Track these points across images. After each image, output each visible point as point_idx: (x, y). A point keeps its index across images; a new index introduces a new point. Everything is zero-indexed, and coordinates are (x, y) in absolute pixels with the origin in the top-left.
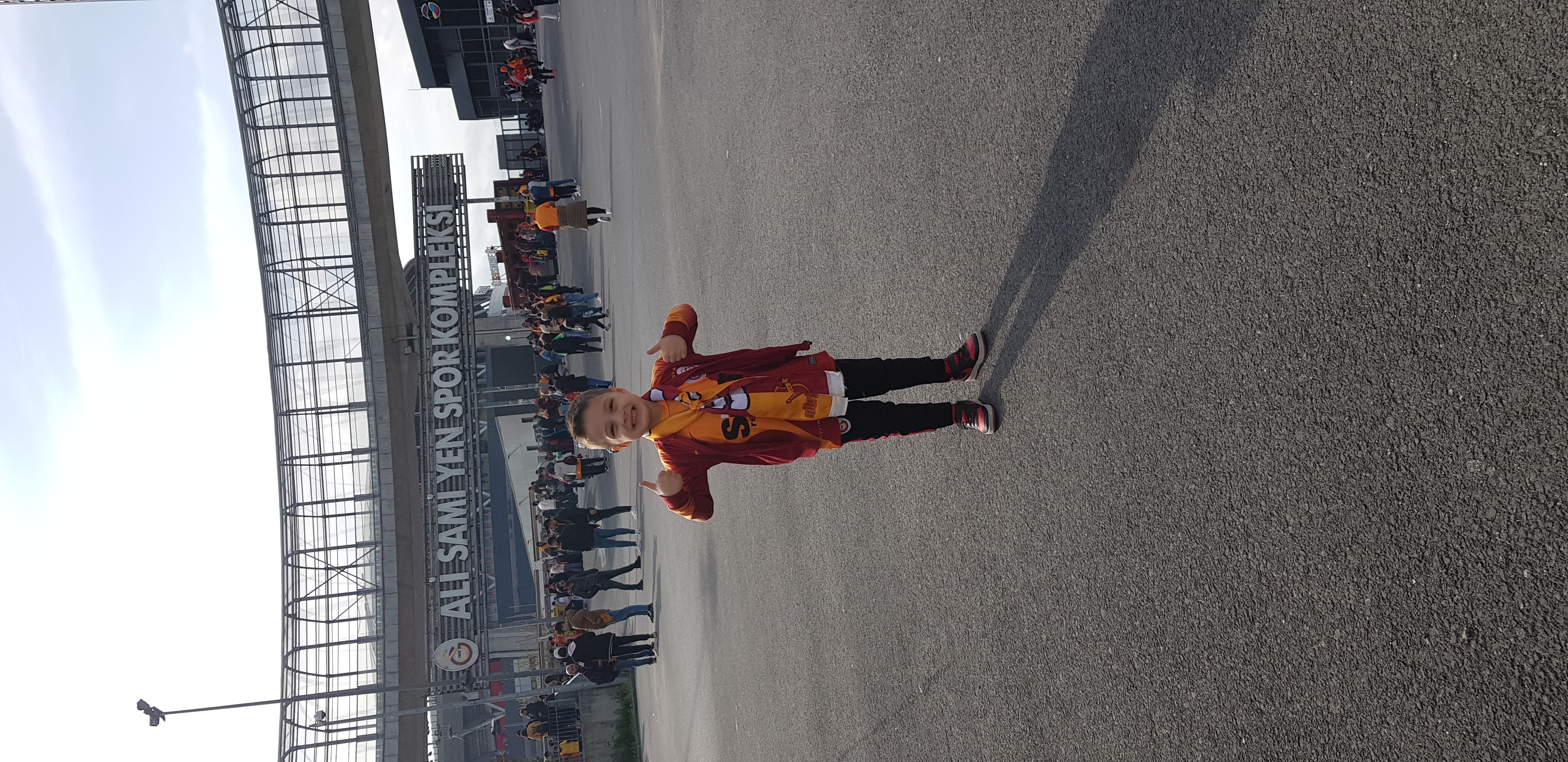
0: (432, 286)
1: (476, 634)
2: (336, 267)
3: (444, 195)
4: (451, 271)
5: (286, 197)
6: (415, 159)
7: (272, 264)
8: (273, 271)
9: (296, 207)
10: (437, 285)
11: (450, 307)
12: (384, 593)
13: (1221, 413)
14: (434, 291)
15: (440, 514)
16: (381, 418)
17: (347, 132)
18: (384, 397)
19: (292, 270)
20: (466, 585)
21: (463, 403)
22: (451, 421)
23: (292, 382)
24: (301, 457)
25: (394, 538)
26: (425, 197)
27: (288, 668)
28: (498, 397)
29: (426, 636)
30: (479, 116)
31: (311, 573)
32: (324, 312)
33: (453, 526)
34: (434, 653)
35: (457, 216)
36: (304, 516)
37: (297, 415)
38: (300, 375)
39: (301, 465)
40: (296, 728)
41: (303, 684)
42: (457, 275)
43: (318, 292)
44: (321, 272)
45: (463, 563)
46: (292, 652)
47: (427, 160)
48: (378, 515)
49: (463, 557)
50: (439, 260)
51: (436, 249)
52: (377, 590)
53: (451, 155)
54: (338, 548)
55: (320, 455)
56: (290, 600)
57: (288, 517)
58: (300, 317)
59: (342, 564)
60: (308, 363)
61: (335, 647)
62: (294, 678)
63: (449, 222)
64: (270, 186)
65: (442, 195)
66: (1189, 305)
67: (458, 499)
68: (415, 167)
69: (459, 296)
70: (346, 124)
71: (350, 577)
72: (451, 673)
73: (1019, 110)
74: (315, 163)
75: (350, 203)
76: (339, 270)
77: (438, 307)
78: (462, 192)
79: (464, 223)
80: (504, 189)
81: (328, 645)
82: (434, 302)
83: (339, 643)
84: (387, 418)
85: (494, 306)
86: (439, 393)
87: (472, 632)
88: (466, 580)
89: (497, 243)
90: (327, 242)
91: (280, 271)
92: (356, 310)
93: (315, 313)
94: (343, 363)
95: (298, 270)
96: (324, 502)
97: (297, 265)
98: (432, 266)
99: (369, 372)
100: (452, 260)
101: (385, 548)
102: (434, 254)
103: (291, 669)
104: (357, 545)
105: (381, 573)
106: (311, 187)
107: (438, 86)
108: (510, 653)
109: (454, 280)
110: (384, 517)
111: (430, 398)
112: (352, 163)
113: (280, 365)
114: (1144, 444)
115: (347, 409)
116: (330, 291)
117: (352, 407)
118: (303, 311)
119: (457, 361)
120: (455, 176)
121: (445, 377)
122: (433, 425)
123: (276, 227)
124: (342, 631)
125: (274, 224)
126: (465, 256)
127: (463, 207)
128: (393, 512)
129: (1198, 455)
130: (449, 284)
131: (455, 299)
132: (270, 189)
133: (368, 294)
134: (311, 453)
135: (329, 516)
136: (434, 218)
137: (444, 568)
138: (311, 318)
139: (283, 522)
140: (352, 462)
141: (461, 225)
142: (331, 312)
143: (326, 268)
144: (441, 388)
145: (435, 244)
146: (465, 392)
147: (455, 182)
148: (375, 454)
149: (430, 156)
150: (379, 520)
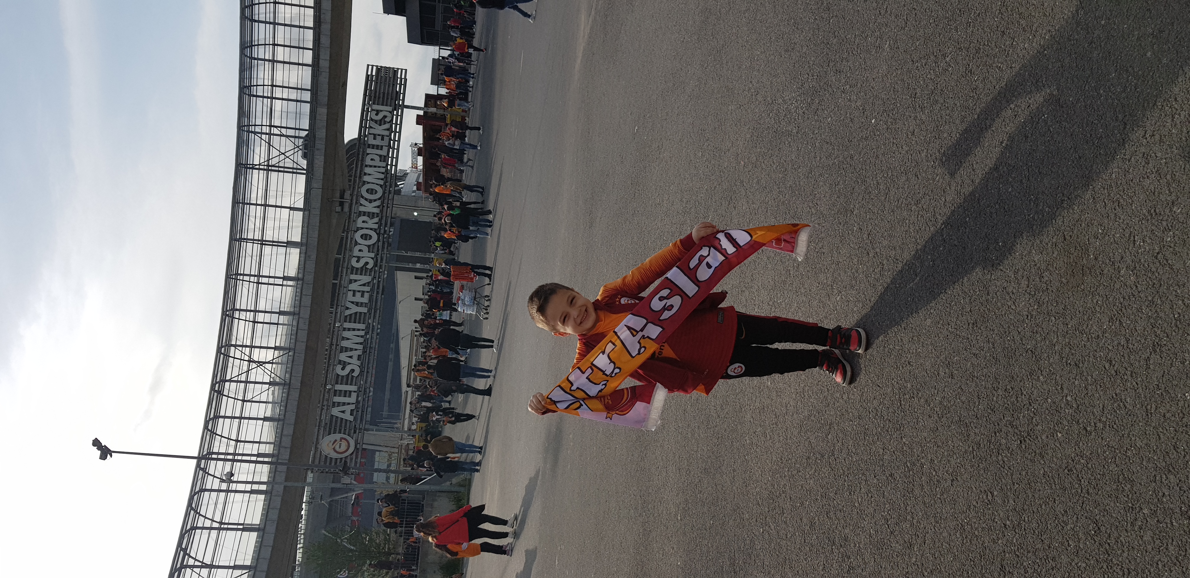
0: (366, 166)
1: (355, 432)
2: (295, 137)
3: (387, 99)
4: (383, 157)
5: (266, 77)
6: (370, 67)
7: (247, 126)
8: (247, 131)
9: (272, 86)
10: (371, 166)
11: (377, 184)
12: (289, 387)
13: (1130, 517)
14: (367, 170)
15: (343, 338)
16: (309, 257)
17: (321, 35)
18: (314, 241)
19: (262, 133)
20: (354, 395)
21: (375, 259)
22: (363, 270)
23: (247, 217)
24: (244, 275)
25: (304, 347)
26: (373, 97)
27: (208, 430)
28: (399, 259)
29: (317, 427)
30: (423, 42)
31: (237, 362)
32: (280, 169)
33: (351, 349)
34: (321, 442)
35: (395, 116)
36: (239, 319)
37: (247, 242)
38: (254, 213)
39: (243, 280)
40: (206, 475)
41: (217, 444)
42: (387, 161)
43: (278, 153)
44: (283, 138)
45: (355, 378)
46: (213, 419)
47: (379, 69)
48: (295, 329)
49: (355, 374)
50: (375, 147)
51: (375, 139)
52: (285, 384)
53: (398, 69)
54: (261, 347)
55: (259, 276)
56: (218, 380)
57: (227, 318)
58: (262, 169)
59: (262, 359)
60: (261, 205)
61: (246, 421)
62: (211, 438)
63: (388, 119)
64: (256, 66)
65: (386, 99)
66: (1114, 413)
67: (359, 330)
68: (369, 73)
69: (386, 177)
70: (322, 30)
71: (266, 370)
72: (331, 458)
73: (953, 188)
74: (294, 56)
75: (314, 90)
76: (297, 140)
77: (368, 183)
78: (401, 99)
79: (398, 123)
80: (432, 101)
81: (241, 418)
82: (366, 178)
83: (250, 418)
84: (314, 257)
85: (408, 186)
86: (358, 247)
87: (353, 431)
88: (355, 392)
89: (420, 141)
90: (292, 116)
91: (252, 132)
92: (305, 172)
93: (273, 168)
94: (288, 210)
95: (266, 134)
96: (256, 311)
97: (266, 130)
98: (369, 151)
99: (306, 220)
100: (385, 149)
101: (296, 354)
102: (372, 141)
103: (210, 431)
104: (276, 348)
105: (289, 372)
106: (286, 73)
107: (396, 14)
108: (376, 447)
109: (384, 164)
110: (299, 331)
111: (351, 250)
112: (320, 61)
113: (240, 203)
114: (1035, 510)
115: (286, 245)
116: (287, 154)
117: (289, 244)
118: (264, 165)
119: (376, 226)
120: (398, 85)
121: (365, 237)
122: (349, 271)
123: (255, 98)
124: (252, 410)
125: (254, 96)
126: (396, 147)
127: (400, 110)
128: (306, 328)
129: (1095, 541)
130: (379, 167)
131: (382, 179)
132: (256, 68)
133: (316, 161)
134: (253, 273)
135: (258, 322)
136: (377, 114)
137: (340, 380)
138: (270, 172)
139: (223, 321)
140: (282, 285)
141: (396, 124)
142: (286, 170)
143: (287, 136)
144: (360, 244)
145: (375, 135)
146: (378, 251)
147: (398, 90)
148: (300, 282)
149: (382, 67)
150: (295, 332)
